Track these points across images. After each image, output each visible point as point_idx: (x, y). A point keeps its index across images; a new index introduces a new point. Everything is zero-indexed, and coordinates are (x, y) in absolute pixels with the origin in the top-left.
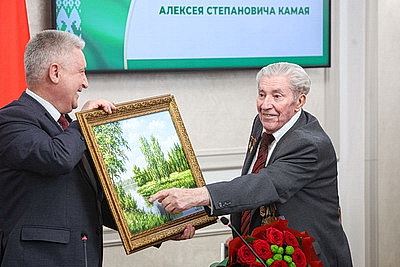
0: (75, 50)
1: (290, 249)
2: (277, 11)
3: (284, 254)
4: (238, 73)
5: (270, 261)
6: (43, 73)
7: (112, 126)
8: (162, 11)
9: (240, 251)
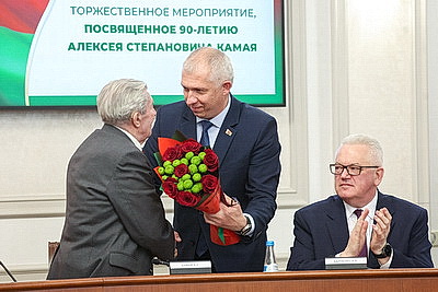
8: (71, 47)
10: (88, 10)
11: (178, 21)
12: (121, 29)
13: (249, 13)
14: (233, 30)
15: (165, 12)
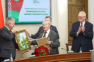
0: (13, 21)
1: (44, 50)
2: (43, 14)
3: (43, 51)
4: (37, 24)
5: (41, 52)
6: (8, 24)
7: (18, 34)
8: (25, 14)
9: (36, 50)
10: (27, 9)
11: (38, 10)
12: (31, 11)
13: (47, 9)
14: (45, 12)
15: (36, 9)
